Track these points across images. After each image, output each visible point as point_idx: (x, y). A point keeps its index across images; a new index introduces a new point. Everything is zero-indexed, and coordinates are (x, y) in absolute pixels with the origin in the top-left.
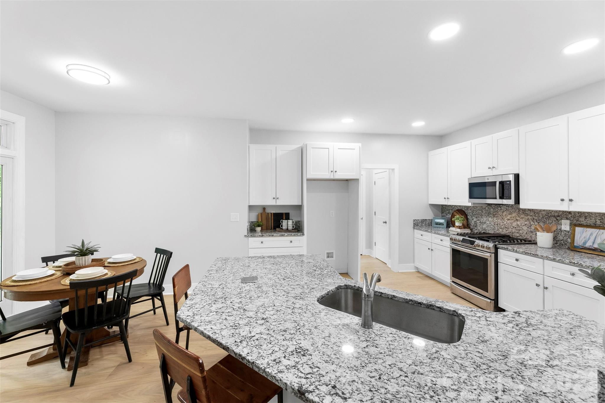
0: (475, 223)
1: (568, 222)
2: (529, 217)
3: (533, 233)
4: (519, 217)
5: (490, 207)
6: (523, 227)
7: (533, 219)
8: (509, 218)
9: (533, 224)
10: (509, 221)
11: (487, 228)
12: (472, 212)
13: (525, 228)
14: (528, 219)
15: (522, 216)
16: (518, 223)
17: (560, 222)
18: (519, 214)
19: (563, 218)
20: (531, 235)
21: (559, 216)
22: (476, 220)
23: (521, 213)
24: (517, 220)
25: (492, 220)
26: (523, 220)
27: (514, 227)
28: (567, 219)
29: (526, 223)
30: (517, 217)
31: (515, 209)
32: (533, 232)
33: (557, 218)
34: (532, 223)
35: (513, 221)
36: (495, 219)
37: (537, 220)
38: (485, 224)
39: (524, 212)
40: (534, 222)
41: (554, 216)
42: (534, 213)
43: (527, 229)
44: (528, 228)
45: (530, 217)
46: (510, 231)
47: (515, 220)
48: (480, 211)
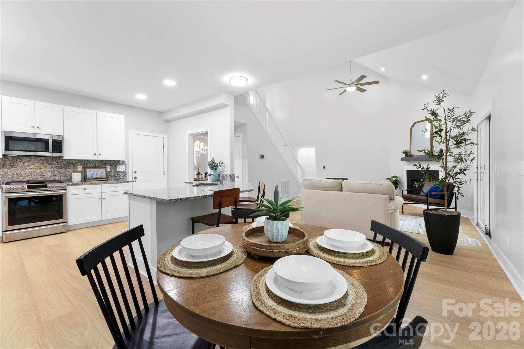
1: (81, 167)
2: (52, 165)
3: (56, 176)
4: (42, 166)
6: (47, 173)
7: (56, 167)
8: (32, 168)
9: (57, 170)
10: (32, 170)
13: (49, 174)
14: (52, 167)
15: (47, 165)
16: (42, 170)
17: (76, 167)
18: (43, 164)
19: (78, 165)
20: (55, 177)
21: (75, 164)
23: (45, 163)
24: (41, 168)
25: (9, 170)
26: (47, 168)
27: (37, 174)
28: (81, 165)
29: (50, 170)
30: (41, 166)
31: (38, 160)
32: (56, 175)
33: (74, 165)
34: (55, 169)
35: (36, 169)
36: (13, 169)
37: (60, 167)
39: (48, 162)
40: (57, 169)
41: (72, 164)
42: (57, 163)
43: (51, 174)
44: (52, 173)
45: (53, 166)
46: (33, 178)
47: (39, 169)
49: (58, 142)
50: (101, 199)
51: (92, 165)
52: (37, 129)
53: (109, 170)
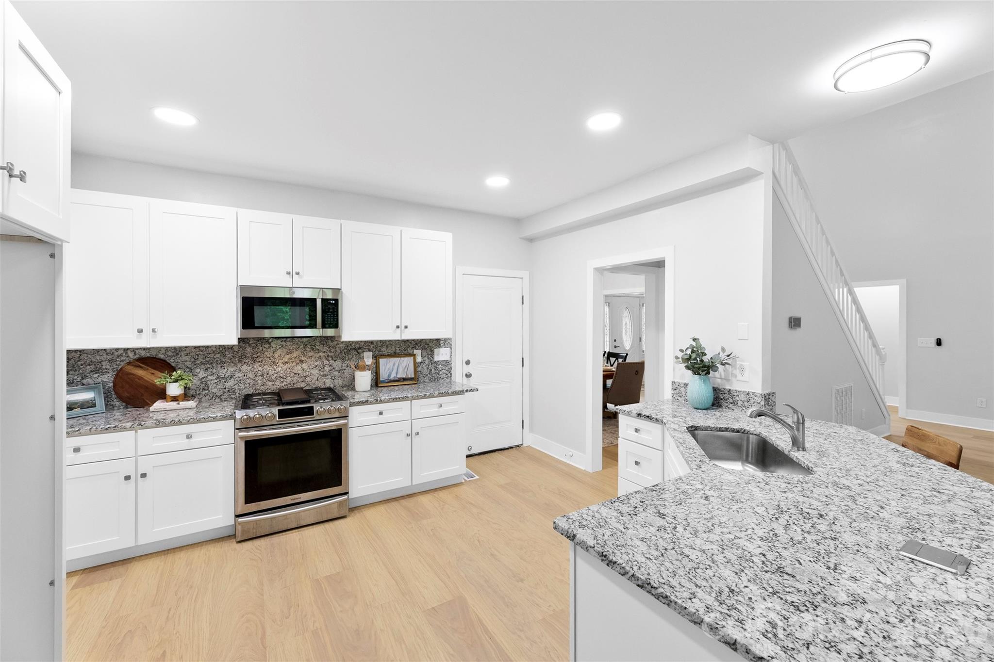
0: (202, 383)
1: (371, 354)
2: (320, 354)
3: (327, 377)
4: (304, 355)
5: (244, 345)
6: (312, 371)
7: (327, 357)
8: (287, 360)
9: (328, 363)
10: (287, 365)
11: (236, 386)
12: (193, 359)
13: (315, 372)
14: (320, 358)
15: (311, 354)
16: (304, 365)
17: (362, 355)
18: (305, 352)
19: (365, 350)
20: (325, 380)
21: (360, 348)
22: (205, 375)
23: (308, 349)
24: (301, 362)
25: (250, 368)
26: (312, 360)
27: (295, 374)
28: (369, 350)
29: (316, 364)
30: (301, 357)
31: (297, 344)
32: (328, 375)
33: (358, 351)
34: (326, 362)
35: (294, 364)
36: (256, 365)
37: (333, 357)
38: (232, 379)
39: (314, 348)
40: (329, 361)
41: (355, 349)
42: (329, 348)
43: (318, 372)
44: (320, 370)
45: (322, 354)
46: (289, 382)
47: (298, 362)
48: (218, 356)
49: (332, 303)
50: (410, 437)
51: (391, 351)
52: (295, 276)
53: (419, 359)
